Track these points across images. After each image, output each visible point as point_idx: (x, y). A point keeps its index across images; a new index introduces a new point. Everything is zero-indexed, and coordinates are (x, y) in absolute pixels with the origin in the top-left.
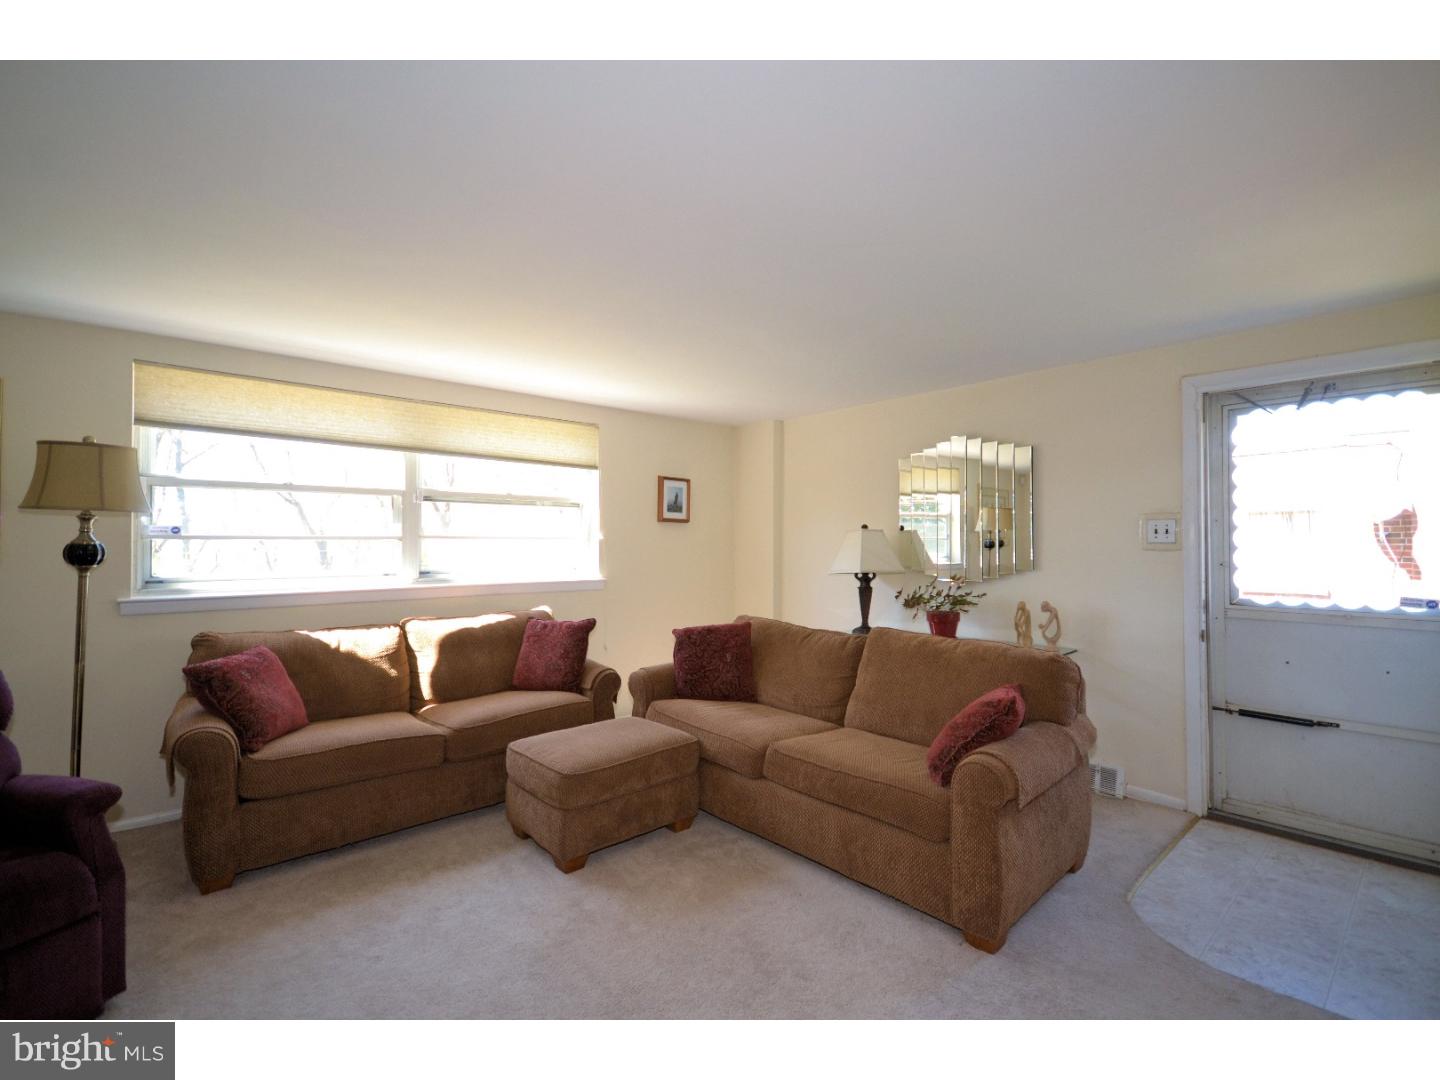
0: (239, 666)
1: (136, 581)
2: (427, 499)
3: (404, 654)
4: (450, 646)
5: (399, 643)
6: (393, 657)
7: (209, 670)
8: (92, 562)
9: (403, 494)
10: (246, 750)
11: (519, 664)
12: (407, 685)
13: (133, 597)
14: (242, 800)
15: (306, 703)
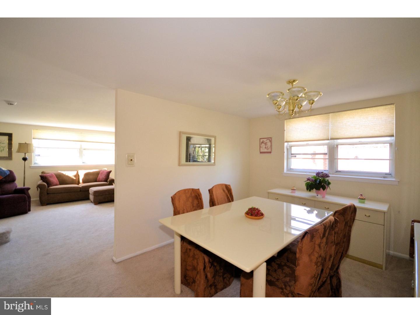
0: (48, 175)
1: (33, 163)
2: (84, 149)
3: (77, 176)
4: (86, 175)
5: (77, 174)
6: (75, 176)
7: (43, 176)
8: (26, 160)
9: (79, 149)
10: (48, 187)
11: (98, 178)
12: (77, 181)
13: (32, 165)
14: (48, 194)
15: (59, 182)
